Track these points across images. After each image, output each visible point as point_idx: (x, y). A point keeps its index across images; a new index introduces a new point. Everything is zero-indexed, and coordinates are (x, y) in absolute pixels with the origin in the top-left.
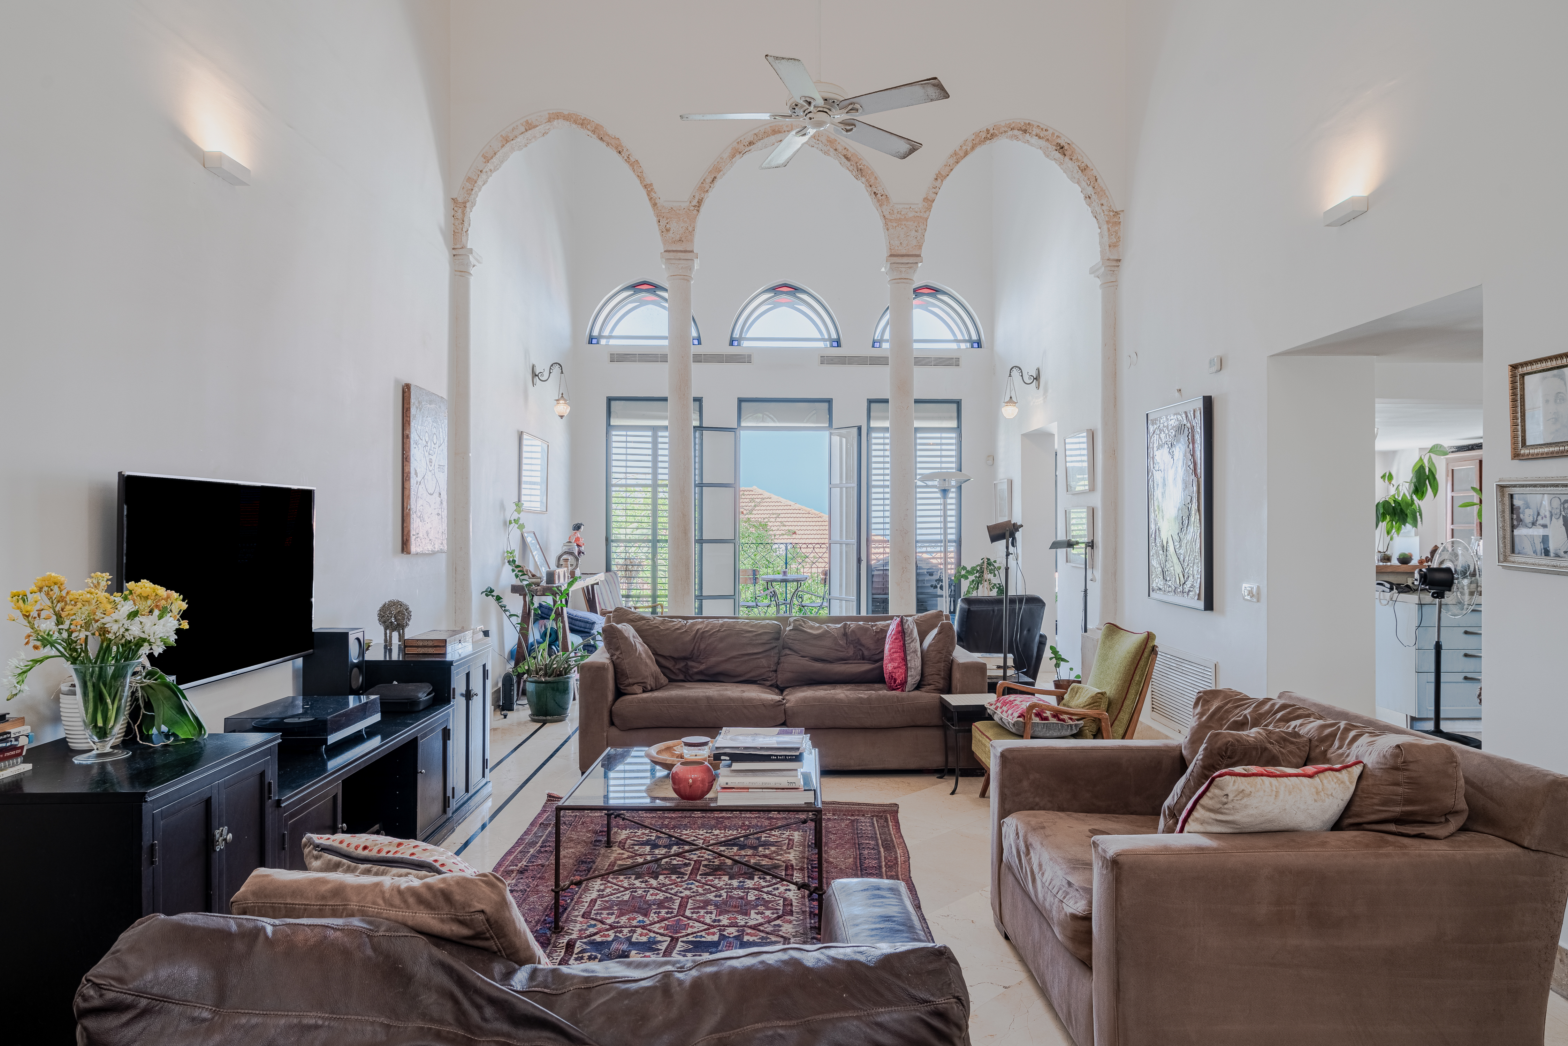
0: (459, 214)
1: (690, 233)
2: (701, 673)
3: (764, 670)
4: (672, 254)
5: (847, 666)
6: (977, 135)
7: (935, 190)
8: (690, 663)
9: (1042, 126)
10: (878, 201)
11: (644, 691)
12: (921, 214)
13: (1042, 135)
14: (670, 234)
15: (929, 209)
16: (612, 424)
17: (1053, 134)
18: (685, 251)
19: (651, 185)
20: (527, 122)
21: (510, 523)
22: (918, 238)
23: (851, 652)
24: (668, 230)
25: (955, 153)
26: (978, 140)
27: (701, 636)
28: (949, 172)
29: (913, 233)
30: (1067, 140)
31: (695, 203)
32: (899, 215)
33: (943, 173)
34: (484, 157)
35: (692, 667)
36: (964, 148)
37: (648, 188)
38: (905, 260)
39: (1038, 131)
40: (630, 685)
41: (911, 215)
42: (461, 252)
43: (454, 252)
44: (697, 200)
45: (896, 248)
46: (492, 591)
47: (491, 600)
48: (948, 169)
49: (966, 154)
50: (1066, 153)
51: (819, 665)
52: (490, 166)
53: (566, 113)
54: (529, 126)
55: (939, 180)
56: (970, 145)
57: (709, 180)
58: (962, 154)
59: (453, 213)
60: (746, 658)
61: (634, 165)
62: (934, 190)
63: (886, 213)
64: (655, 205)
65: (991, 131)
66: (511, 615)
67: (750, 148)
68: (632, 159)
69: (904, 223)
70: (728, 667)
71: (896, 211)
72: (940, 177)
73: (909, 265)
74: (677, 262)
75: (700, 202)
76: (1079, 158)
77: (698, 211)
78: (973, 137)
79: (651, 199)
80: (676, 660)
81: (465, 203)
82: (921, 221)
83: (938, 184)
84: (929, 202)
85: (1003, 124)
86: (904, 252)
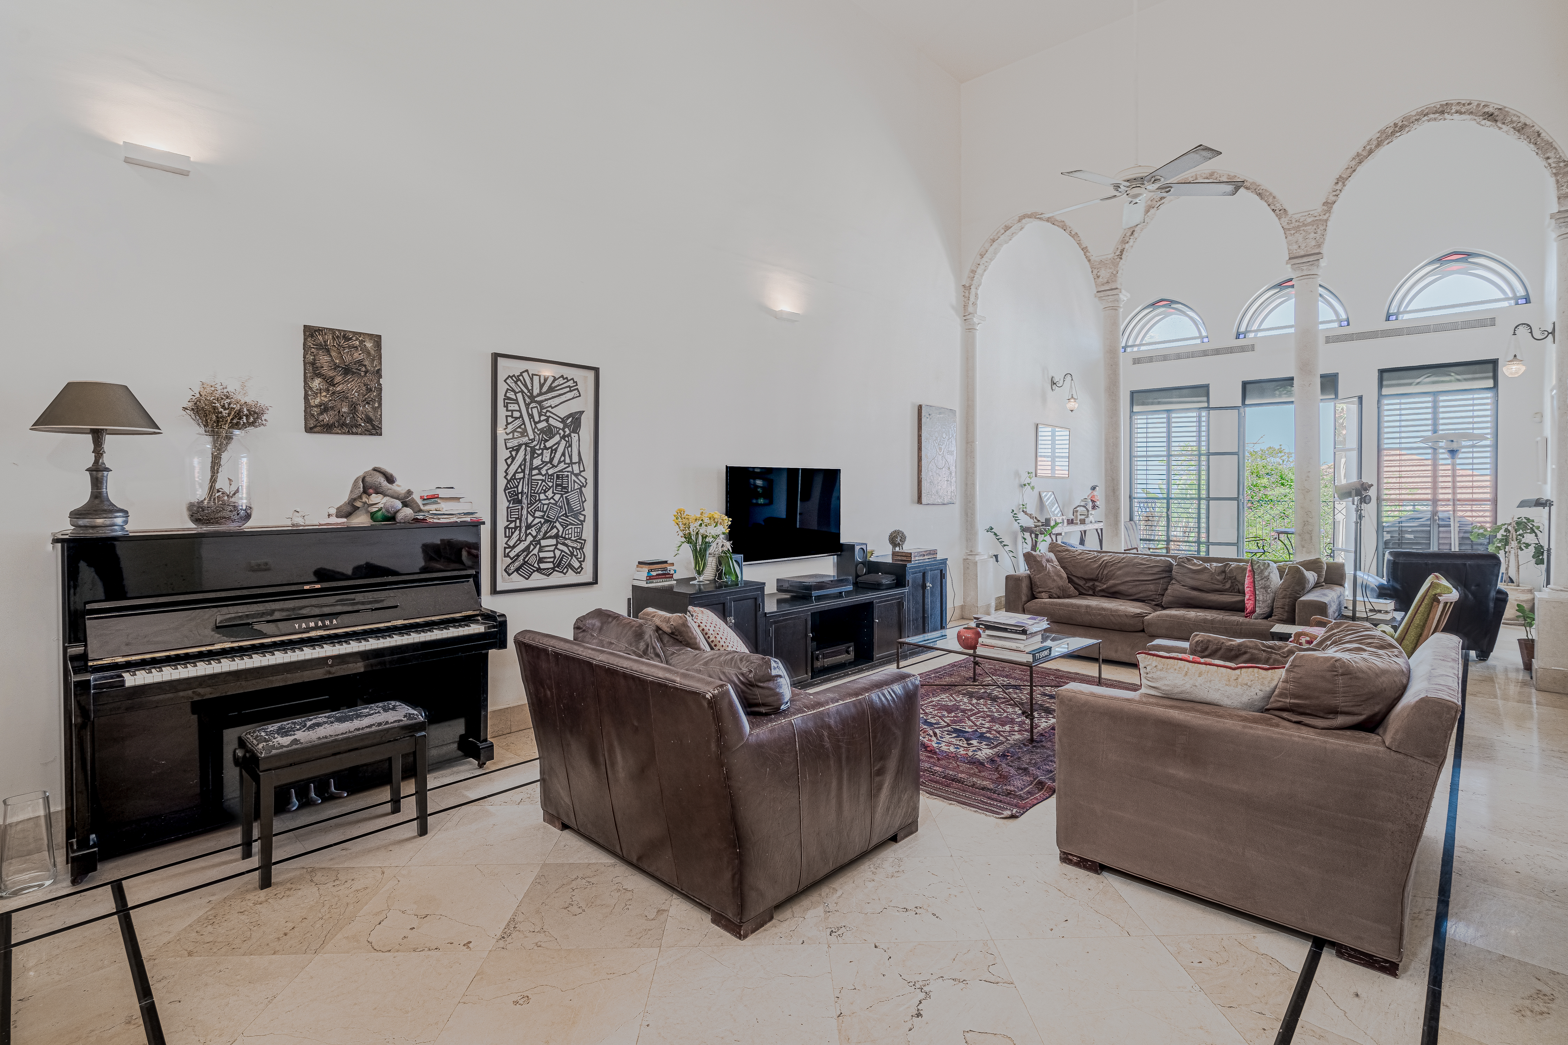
0: (967, 294)
1: (1114, 276)
2: (1102, 590)
3: (1151, 593)
4: (1102, 293)
5: (1221, 596)
6: (1382, 132)
7: (1336, 194)
8: (1097, 583)
9: (1463, 102)
10: (1277, 215)
11: (1050, 598)
12: (1321, 217)
13: (1463, 110)
14: (1100, 279)
15: (1329, 211)
16: (1134, 411)
17: (1478, 105)
18: (1112, 289)
19: (1086, 247)
20: (1005, 226)
21: (1025, 485)
22: (1317, 239)
23: (1228, 585)
24: (1098, 277)
25: (1358, 155)
26: (1384, 136)
27: (1105, 565)
28: (1351, 174)
29: (1312, 235)
30: (1496, 106)
31: (1118, 253)
32: (1297, 224)
33: (1344, 176)
34: (981, 255)
35: (1097, 586)
36: (1368, 147)
37: (1085, 250)
38: (1305, 260)
39: (1458, 108)
40: (1040, 592)
41: (1309, 220)
42: (968, 317)
43: (965, 318)
44: (1119, 251)
45: (1295, 251)
46: (992, 529)
47: (991, 534)
48: (1349, 171)
49: (1371, 152)
50: (1497, 118)
51: (1195, 593)
52: (985, 259)
53: (1029, 213)
54: (1007, 228)
55: (1340, 183)
56: (1375, 143)
57: (1130, 233)
58: (1365, 153)
59: (963, 294)
60: (1138, 583)
61: (1074, 236)
62: (1334, 193)
63: (1285, 224)
64: (1089, 261)
65: (1400, 124)
66: (1005, 545)
67: (1162, 201)
68: (1073, 233)
69: (1302, 228)
70: (1122, 588)
71: (1294, 221)
72: (1342, 180)
73: (1310, 263)
74: (1106, 298)
75: (1122, 252)
76: (1515, 119)
77: (1121, 258)
78: (1378, 135)
79: (1086, 257)
80: (1087, 580)
81: (970, 286)
82: (1320, 223)
83: (1339, 187)
84: (1328, 205)
85: (1414, 113)
86: (1302, 253)
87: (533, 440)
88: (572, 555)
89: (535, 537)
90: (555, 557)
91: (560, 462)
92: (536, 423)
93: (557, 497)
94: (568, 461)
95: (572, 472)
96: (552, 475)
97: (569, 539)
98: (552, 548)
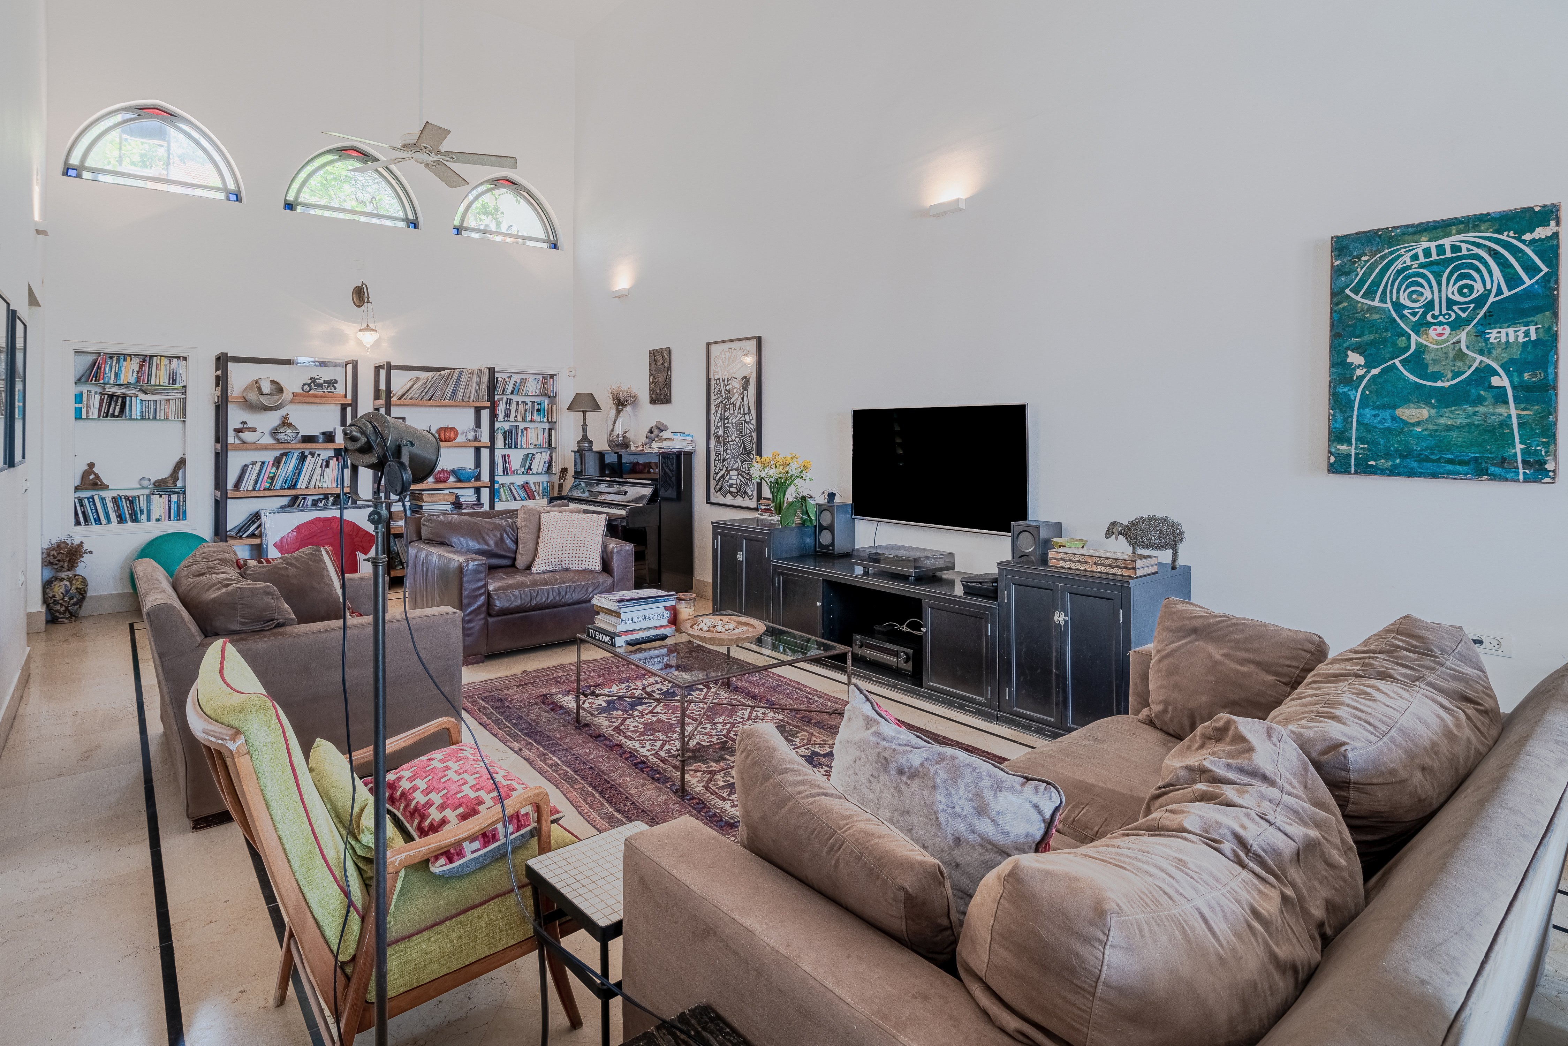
87: (724, 399)
88: (747, 485)
89: (727, 468)
90: (737, 484)
91: (738, 414)
92: (726, 386)
93: (737, 439)
94: (742, 412)
95: (745, 421)
96: (734, 423)
97: (744, 472)
98: (736, 477)
